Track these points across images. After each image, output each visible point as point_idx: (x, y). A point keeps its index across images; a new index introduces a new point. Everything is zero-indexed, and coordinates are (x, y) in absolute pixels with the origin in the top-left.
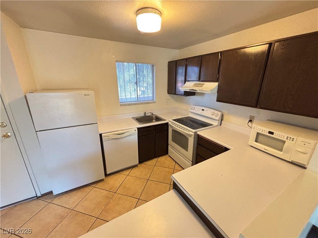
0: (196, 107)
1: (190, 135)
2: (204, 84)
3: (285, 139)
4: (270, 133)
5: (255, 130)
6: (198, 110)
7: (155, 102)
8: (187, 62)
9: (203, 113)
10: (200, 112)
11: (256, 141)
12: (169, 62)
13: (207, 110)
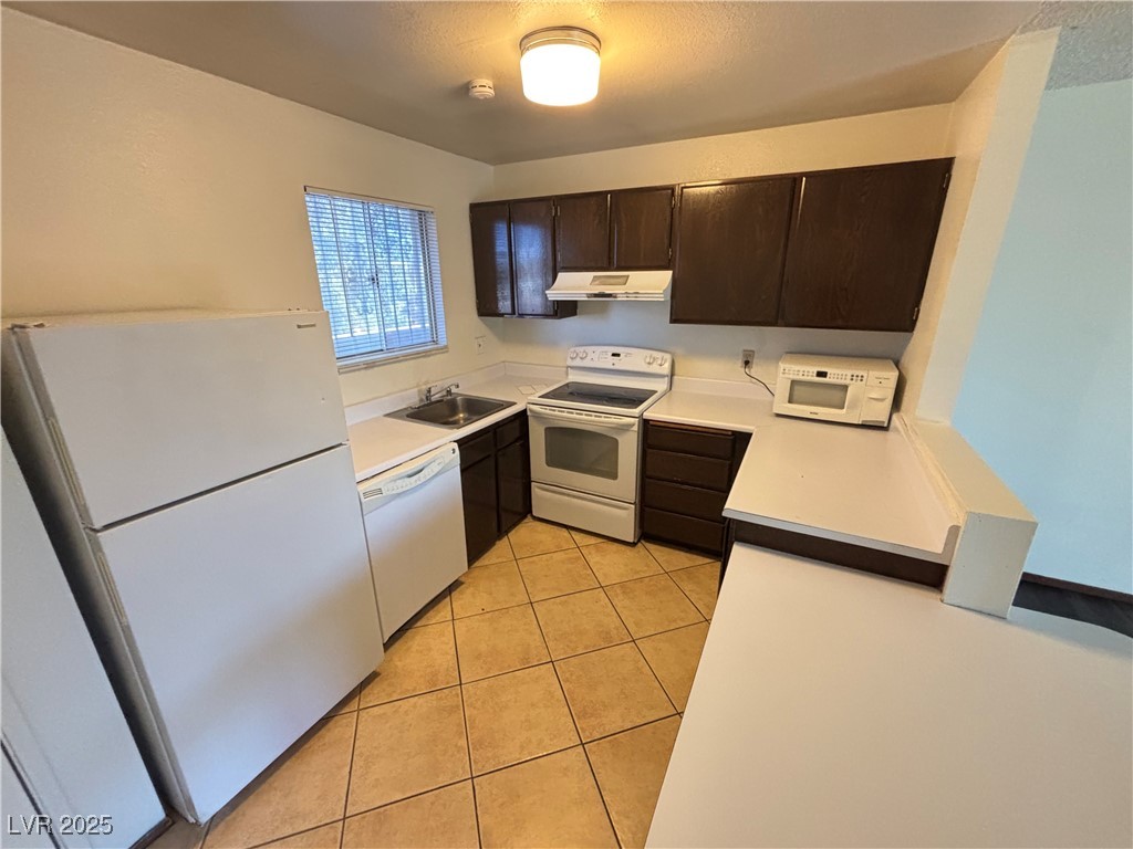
0: (589, 349)
1: (625, 428)
2: (628, 276)
3: (848, 382)
4: (821, 374)
5: (787, 376)
6: (599, 357)
7: (446, 347)
8: (556, 209)
9: (620, 364)
10: (609, 363)
11: (790, 401)
12: (471, 205)
13: (627, 354)
